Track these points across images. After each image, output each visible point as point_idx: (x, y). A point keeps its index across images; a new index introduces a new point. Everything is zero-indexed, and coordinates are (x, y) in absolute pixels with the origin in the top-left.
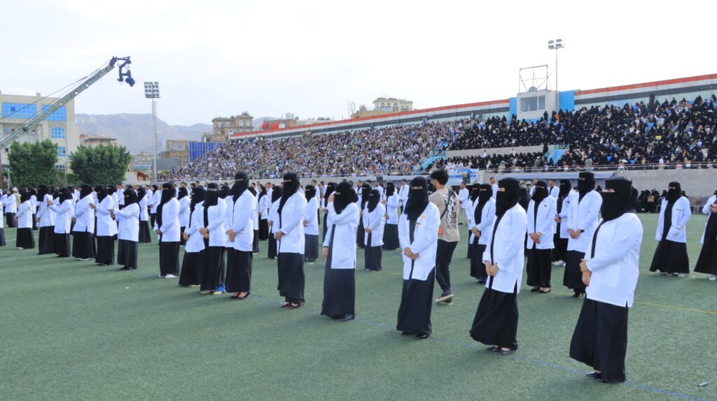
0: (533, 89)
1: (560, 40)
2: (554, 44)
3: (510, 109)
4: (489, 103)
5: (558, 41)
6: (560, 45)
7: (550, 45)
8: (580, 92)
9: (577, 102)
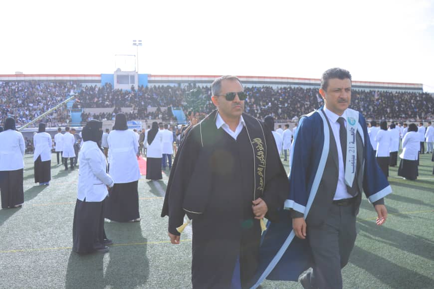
0: (119, 70)
1: (141, 41)
2: (137, 42)
3: (102, 81)
4: (85, 76)
5: (139, 41)
6: (141, 44)
7: (135, 42)
8: (151, 76)
9: (150, 82)
